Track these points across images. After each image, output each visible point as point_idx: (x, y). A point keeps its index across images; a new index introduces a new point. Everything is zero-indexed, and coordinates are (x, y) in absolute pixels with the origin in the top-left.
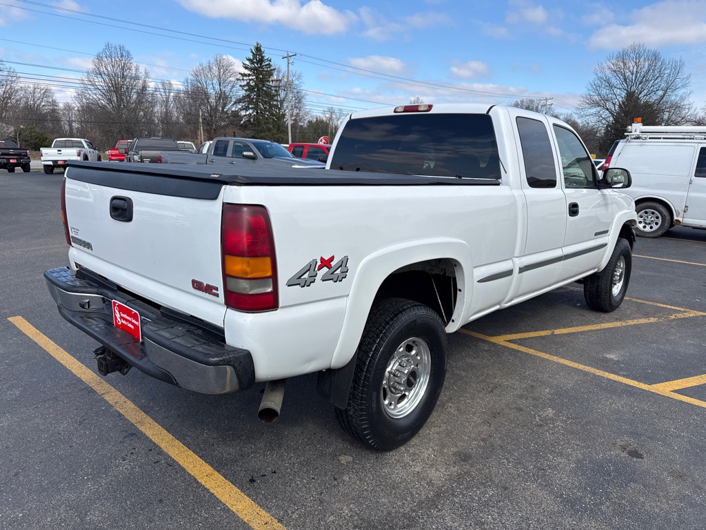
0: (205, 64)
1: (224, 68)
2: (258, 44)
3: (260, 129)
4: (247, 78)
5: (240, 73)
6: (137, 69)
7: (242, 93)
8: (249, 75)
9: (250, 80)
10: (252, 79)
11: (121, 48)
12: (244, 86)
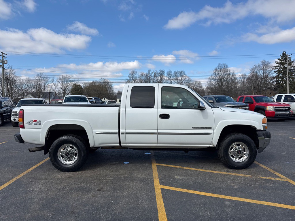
0: (257, 65)
1: (265, 65)
2: (284, 52)
3: (283, 89)
4: (278, 67)
5: (274, 66)
6: (230, 71)
7: (275, 75)
8: (279, 66)
9: (280, 68)
10: (281, 68)
11: (224, 64)
12: (276, 71)
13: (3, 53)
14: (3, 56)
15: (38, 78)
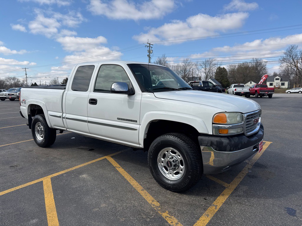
13: (150, 44)
14: (150, 47)
15: (184, 64)
